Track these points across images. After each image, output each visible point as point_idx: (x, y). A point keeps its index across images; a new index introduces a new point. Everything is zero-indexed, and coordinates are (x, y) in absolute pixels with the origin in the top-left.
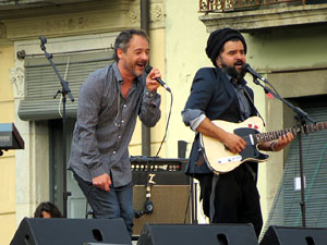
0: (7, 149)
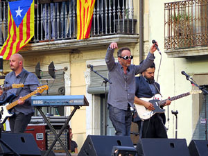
0: (81, 106)
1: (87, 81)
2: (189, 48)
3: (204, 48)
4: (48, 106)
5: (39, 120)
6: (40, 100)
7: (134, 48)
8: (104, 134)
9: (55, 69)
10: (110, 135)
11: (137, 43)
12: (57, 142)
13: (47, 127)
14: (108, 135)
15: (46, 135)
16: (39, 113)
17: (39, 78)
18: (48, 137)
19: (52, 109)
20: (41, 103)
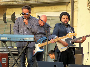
4: (10, 41)
5: (4, 50)
6: (5, 37)
7: (67, 6)
8: (46, 61)
9: (16, 17)
10: (50, 61)
11: (69, 3)
12: (15, 65)
13: (9, 55)
14: (48, 61)
15: (8, 60)
16: (4, 46)
17: (6, 22)
18: (10, 61)
19: (13, 43)
20: (5, 39)
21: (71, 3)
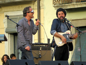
1: (5, 26)
2: (68, 3)
3: (78, 3)
11: (35, 1)
21: (37, 1)
